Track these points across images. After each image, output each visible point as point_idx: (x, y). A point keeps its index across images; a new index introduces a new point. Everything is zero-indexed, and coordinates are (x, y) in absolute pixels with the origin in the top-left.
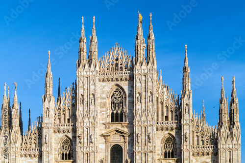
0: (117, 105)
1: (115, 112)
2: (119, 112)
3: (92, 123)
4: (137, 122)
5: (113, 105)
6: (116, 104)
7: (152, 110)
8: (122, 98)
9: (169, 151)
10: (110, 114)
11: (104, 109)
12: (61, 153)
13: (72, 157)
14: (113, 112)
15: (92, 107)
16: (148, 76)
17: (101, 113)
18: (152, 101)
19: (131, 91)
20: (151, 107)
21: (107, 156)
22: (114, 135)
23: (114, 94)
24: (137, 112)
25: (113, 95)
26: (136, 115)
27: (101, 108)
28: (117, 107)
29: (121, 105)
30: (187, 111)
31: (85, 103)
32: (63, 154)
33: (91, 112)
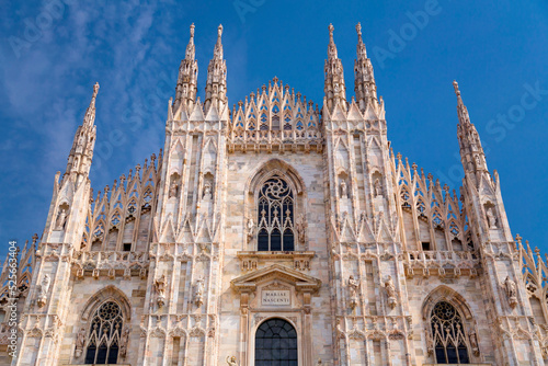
0: (276, 212)
1: (270, 230)
2: (282, 230)
3: (199, 245)
4: (342, 248)
5: (263, 212)
6: (273, 209)
7: (384, 216)
8: (291, 195)
9: (450, 344)
10: (257, 233)
11: (239, 219)
12: (87, 343)
13: (124, 356)
14: (263, 230)
15: (203, 205)
16: (367, 138)
17: (228, 227)
18: (383, 193)
19: (316, 176)
20: (381, 209)
21: (245, 354)
22: (267, 288)
23: (267, 186)
24: (340, 220)
25: (264, 190)
26: (339, 226)
27: (228, 215)
28: (276, 218)
29: (288, 212)
30: (492, 220)
31: (184, 194)
32: (91, 349)
33: (198, 218)
